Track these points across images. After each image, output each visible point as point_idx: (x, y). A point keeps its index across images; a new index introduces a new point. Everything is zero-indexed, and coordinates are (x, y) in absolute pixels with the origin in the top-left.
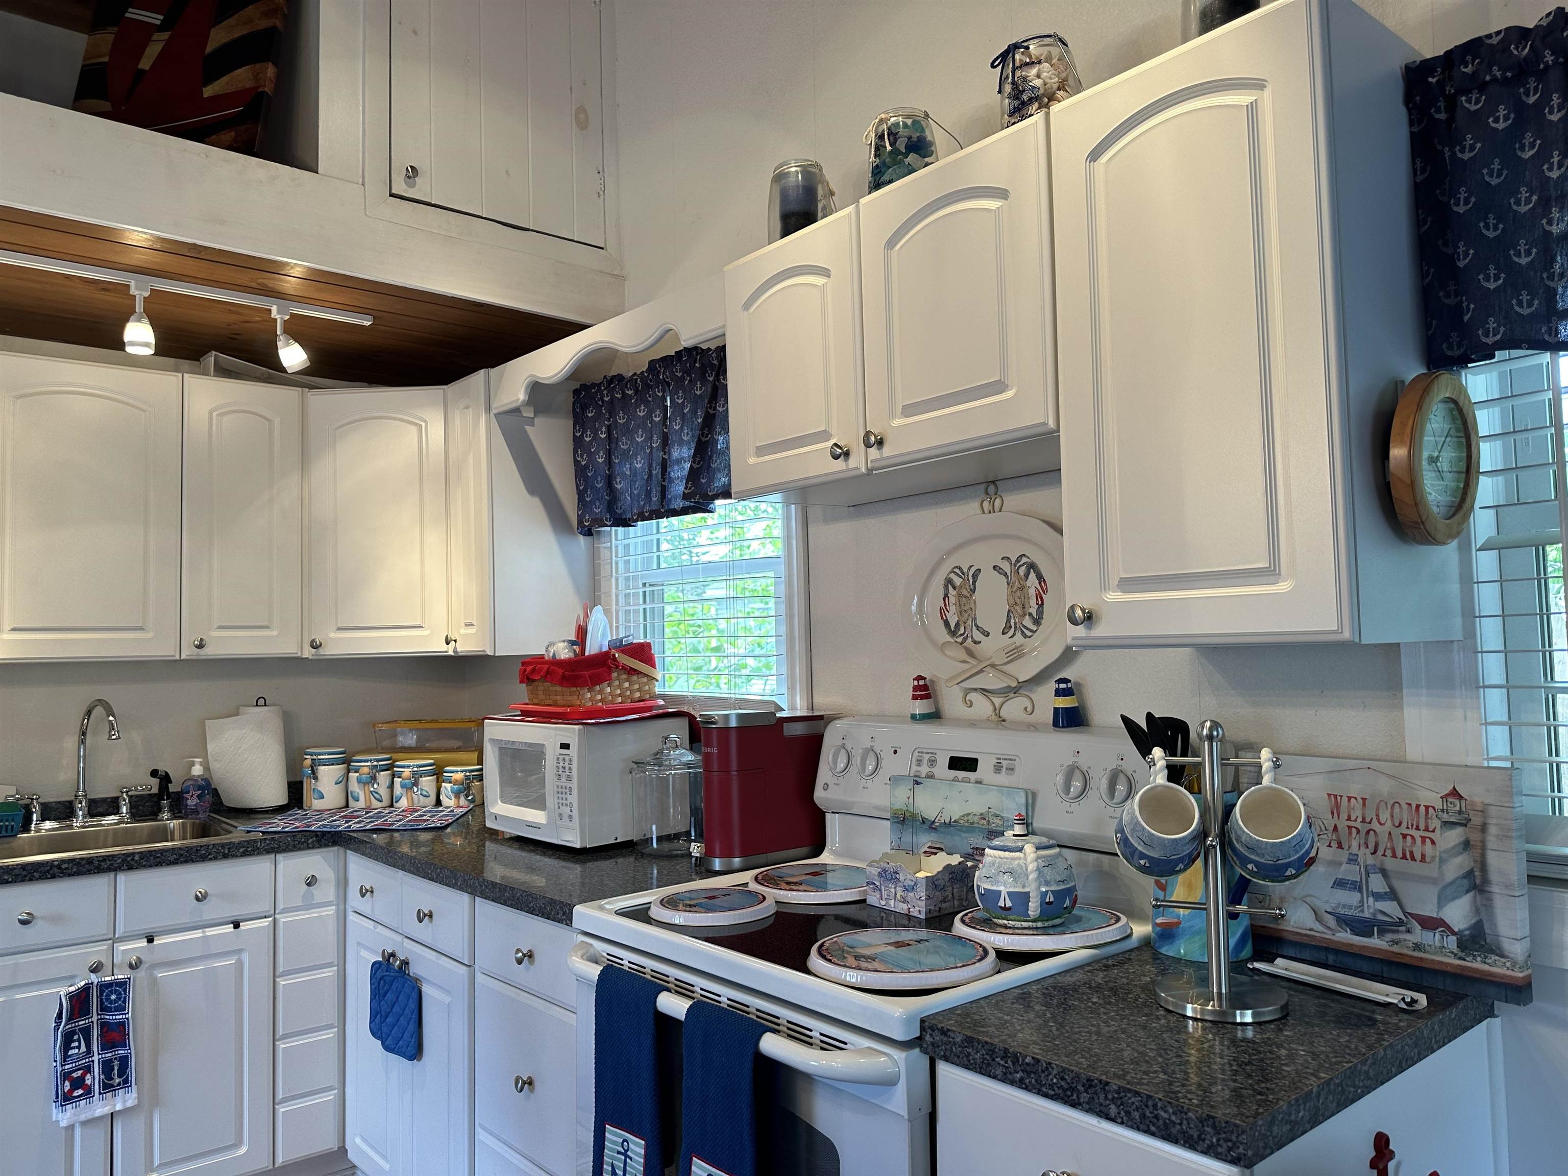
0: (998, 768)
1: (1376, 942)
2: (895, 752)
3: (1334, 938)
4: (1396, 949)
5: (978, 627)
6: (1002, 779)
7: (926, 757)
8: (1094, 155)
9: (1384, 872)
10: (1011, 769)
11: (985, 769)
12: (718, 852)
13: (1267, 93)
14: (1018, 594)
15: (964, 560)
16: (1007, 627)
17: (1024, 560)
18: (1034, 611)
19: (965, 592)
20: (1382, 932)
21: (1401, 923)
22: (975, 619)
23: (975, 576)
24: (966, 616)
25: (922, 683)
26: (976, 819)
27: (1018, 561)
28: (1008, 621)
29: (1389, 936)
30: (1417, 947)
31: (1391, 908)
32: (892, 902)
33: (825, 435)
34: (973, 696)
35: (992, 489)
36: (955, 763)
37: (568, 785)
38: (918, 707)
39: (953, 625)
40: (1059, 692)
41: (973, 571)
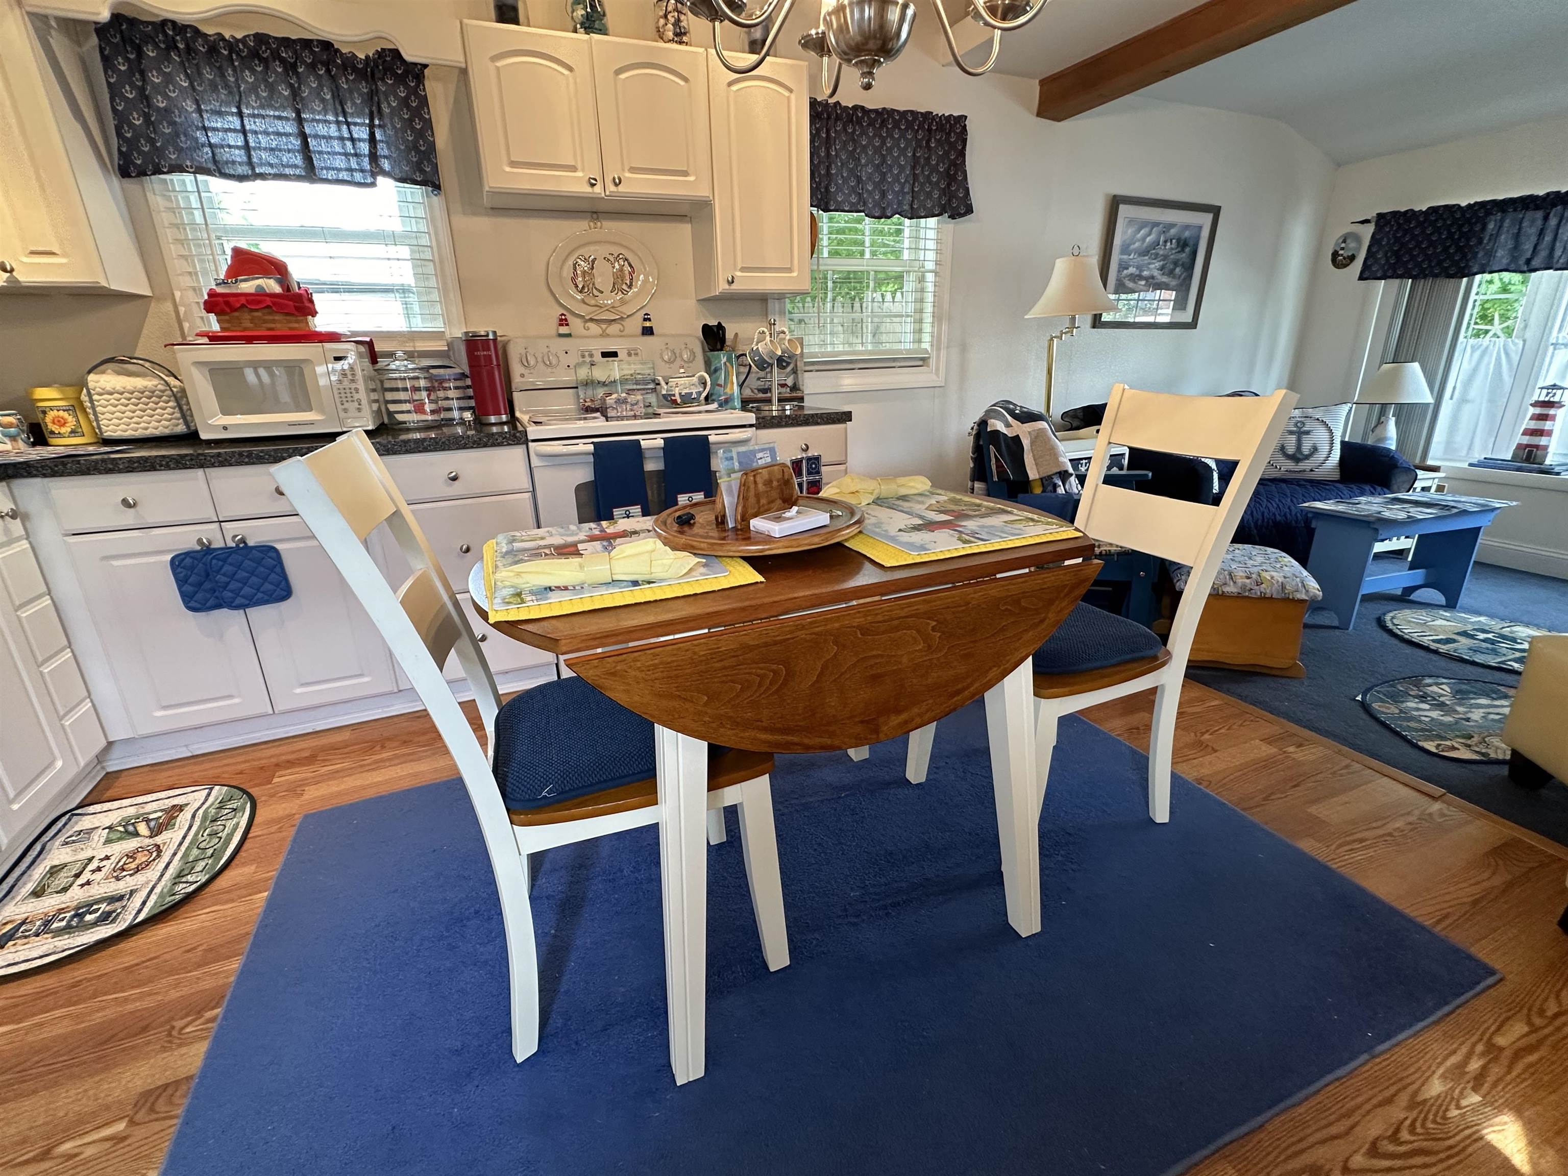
0: (629, 355)
2: (567, 352)
5: (596, 289)
6: (633, 358)
7: (587, 354)
8: (730, 84)
10: (636, 354)
11: (622, 355)
12: (491, 412)
13: (793, 95)
14: (619, 272)
15: (586, 253)
16: (614, 289)
17: (621, 256)
18: (628, 282)
19: (587, 270)
22: (594, 284)
23: (593, 261)
24: (588, 282)
25: (563, 317)
27: (618, 256)
28: (614, 286)
33: (574, 169)
34: (589, 324)
35: (595, 216)
36: (605, 355)
37: (353, 386)
38: (564, 330)
39: (580, 286)
40: (645, 320)
41: (591, 259)
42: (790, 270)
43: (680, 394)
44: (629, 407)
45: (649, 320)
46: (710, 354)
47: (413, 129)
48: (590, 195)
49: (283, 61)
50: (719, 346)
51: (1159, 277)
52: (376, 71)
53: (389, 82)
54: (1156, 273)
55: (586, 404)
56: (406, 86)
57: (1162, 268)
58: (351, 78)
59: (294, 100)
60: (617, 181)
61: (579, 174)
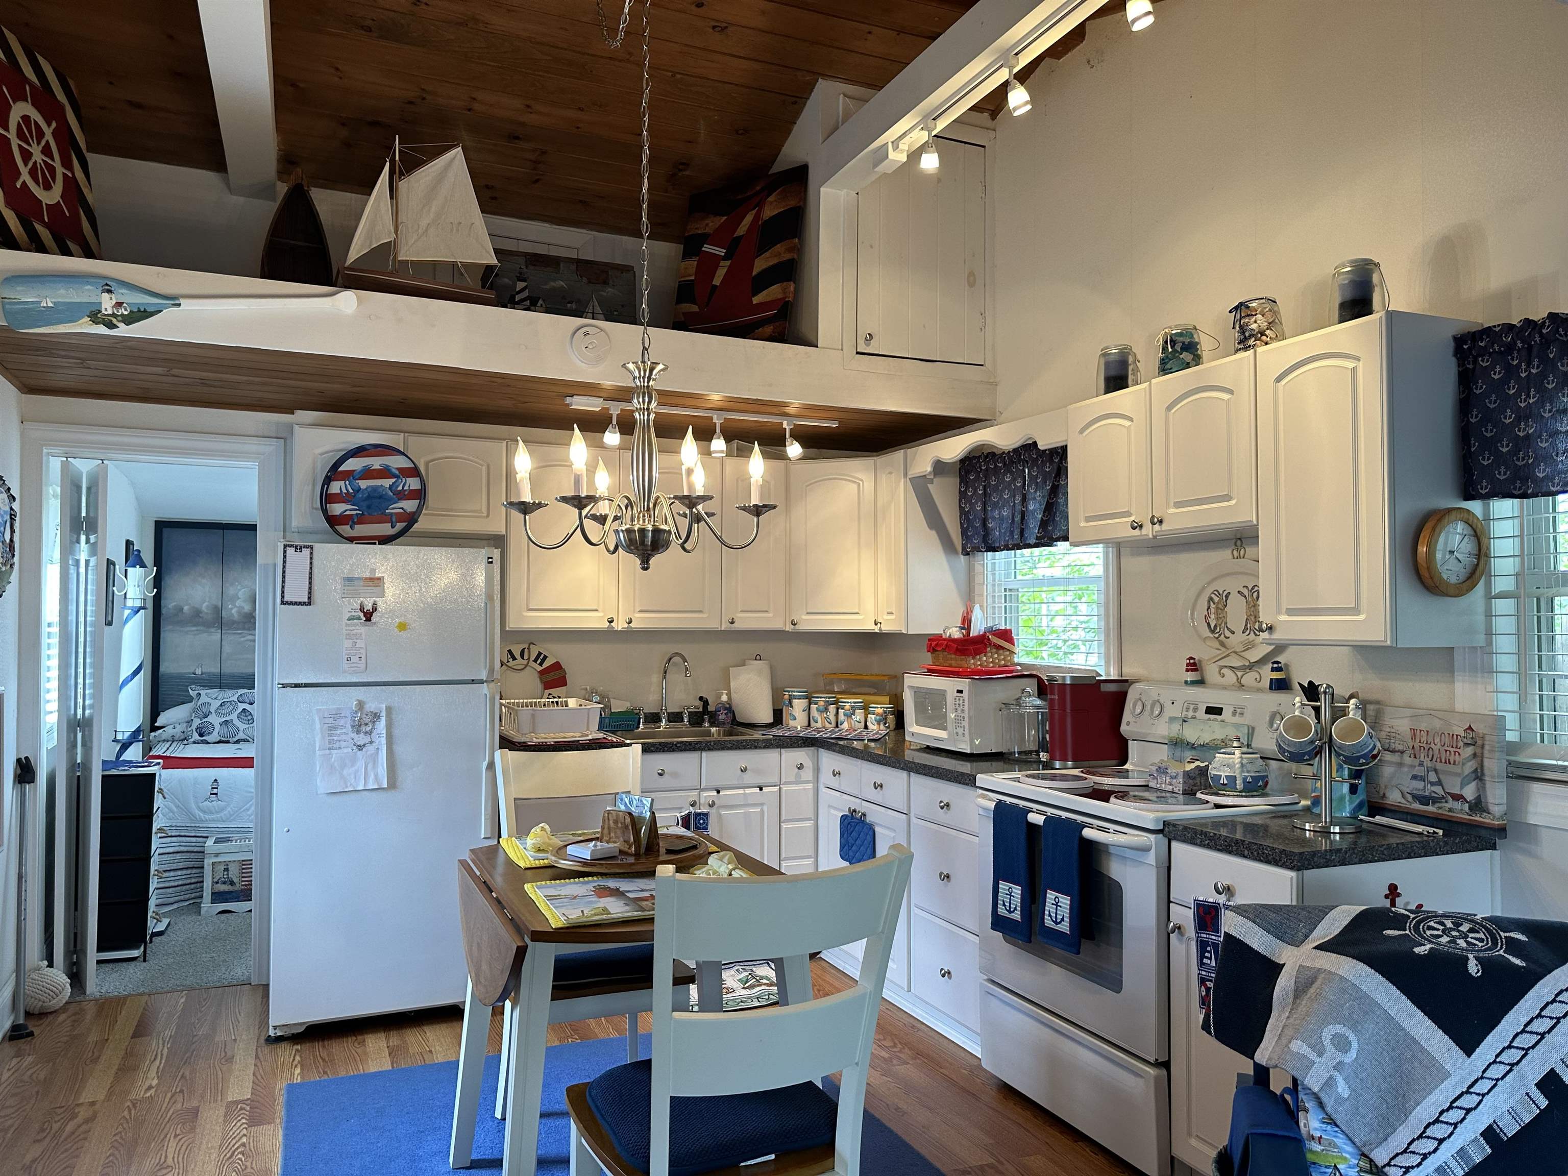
0: (1234, 713)
1: (1431, 808)
2: (1173, 703)
3: (1412, 807)
4: (1440, 811)
5: (1228, 628)
6: (1237, 719)
7: (1192, 707)
8: (1279, 379)
9: (1436, 771)
10: (1242, 714)
11: (1227, 714)
12: (1058, 757)
13: (1361, 363)
14: (1253, 609)
15: (1220, 586)
16: (1246, 629)
17: (1256, 589)
19: (1220, 606)
20: (1434, 803)
21: (1443, 797)
22: (1226, 623)
23: (1227, 597)
24: (1221, 621)
25: (1192, 661)
26: (1219, 742)
27: (1253, 589)
28: (1246, 625)
29: (1437, 805)
30: (1450, 810)
31: (1438, 790)
32: (1163, 785)
33: (1129, 514)
34: (1225, 671)
35: (1239, 543)
36: (1209, 710)
37: (962, 715)
38: (1190, 676)
39: (1212, 626)
40: (1273, 669)
41: (1225, 593)
42: (1355, 611)
45: (1277, 669)
60: (1158, 520)
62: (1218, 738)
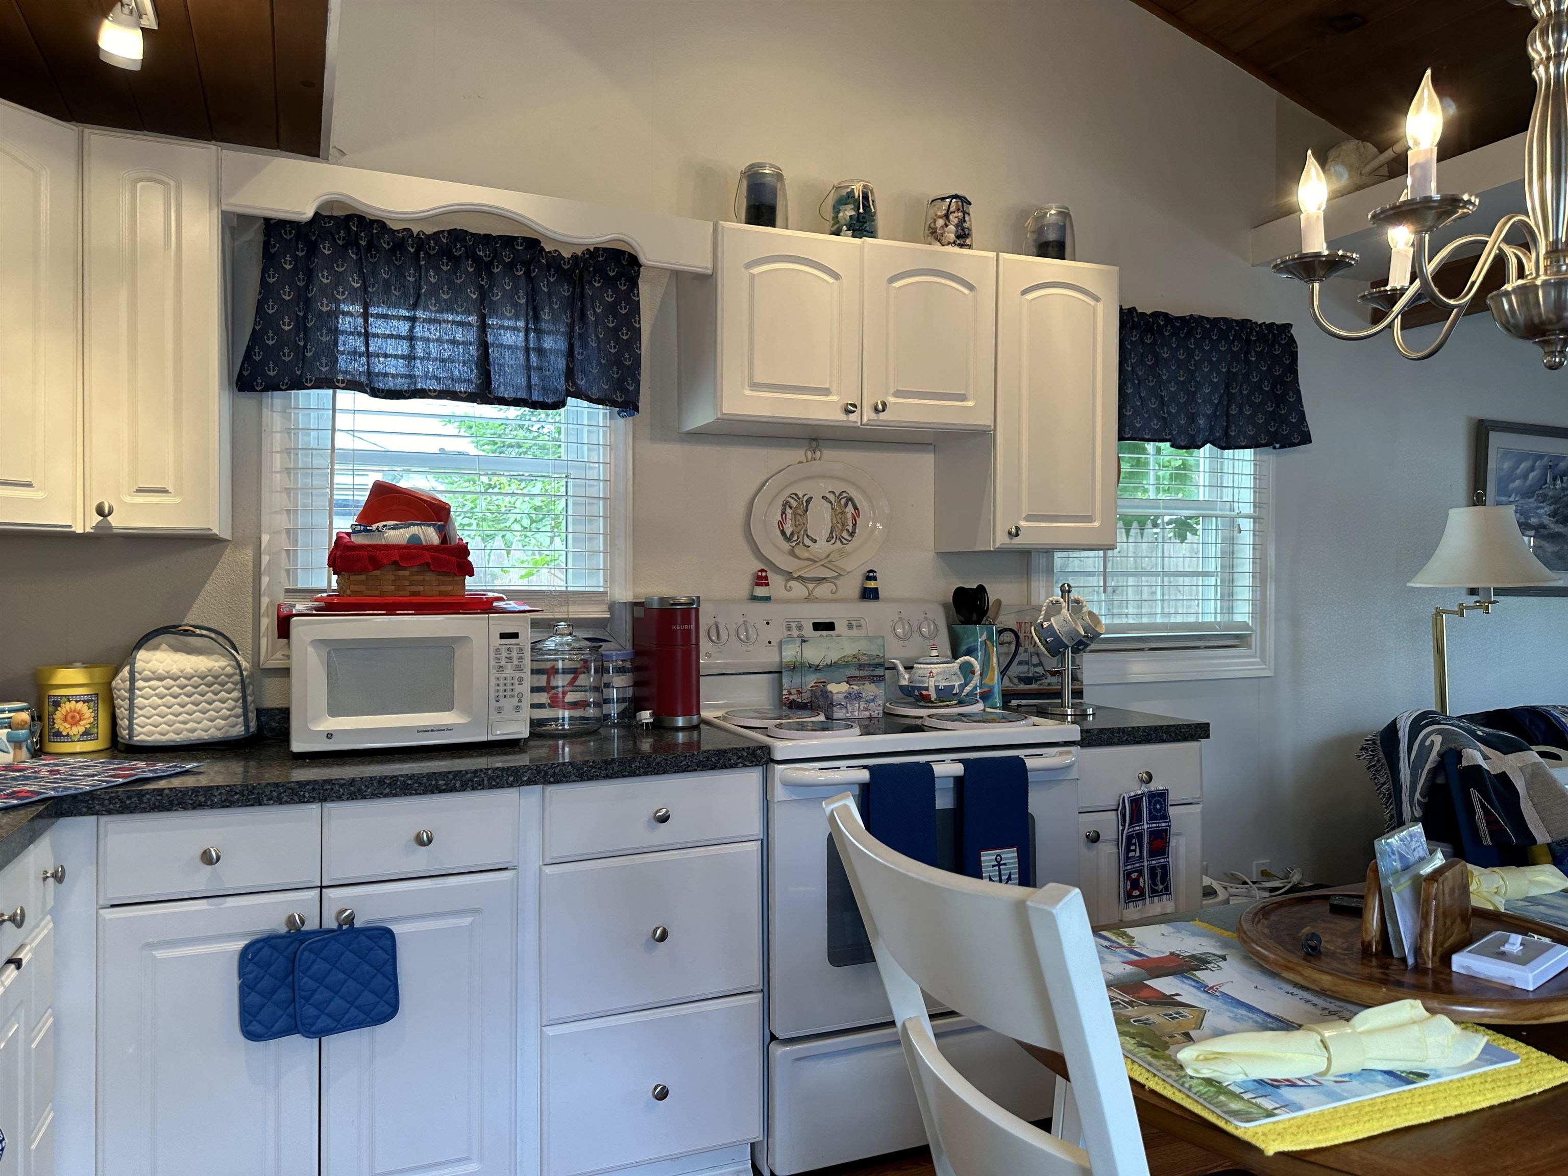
0: (850, 627)
1: (1034, 686)
2: (768, 623)
3: (1017, 688)
4: (1041, 687)
5: (808, 536)
6: (855, 632)
7: (794, 625)
9: (1038, 654)
10: (859, 626)
11: (840, 627)
14: (840, 516)
15: (800, 489)
16: (831, 537)
17: (844, 495)
18: (850, 528)
19: (800, 512)
20: (1036, 681)
21: (1043, 675)
22: (806, 530)
23: (808, 502)
24: (799, 528)
25: (762, 574)
26: (850, 659)
27: (840, 494)
28: (831, 533)
29: (1039, 682)
30: (1049, 684)
31: (1040, 670)
33: (826, 392)
34: (793, 583)
35: (814, 444)
36: (817, 626)
37: (517, 675)
38: (760, 591)
39: (789, 533)
40: (869, 578)
41: (806, 498)
42: (1089, 519)
43: (936, 687)
44: (863, 705)
45: (875, 579)
46: (959, 628)
47: (618, 340)
48: (844, 424)
49: (477, 260)
50: (975, 618)
51: (1552, 526)
52: (585, 273)
53: (597, 285)
54: (1546, 520)
55: (791, 697)
56: (616, 290)
57: (1553, 514)
58: (552, 280)
59: (482, 304)
60: (880, 407)
61: (834, 398)
62: (849, 654)
